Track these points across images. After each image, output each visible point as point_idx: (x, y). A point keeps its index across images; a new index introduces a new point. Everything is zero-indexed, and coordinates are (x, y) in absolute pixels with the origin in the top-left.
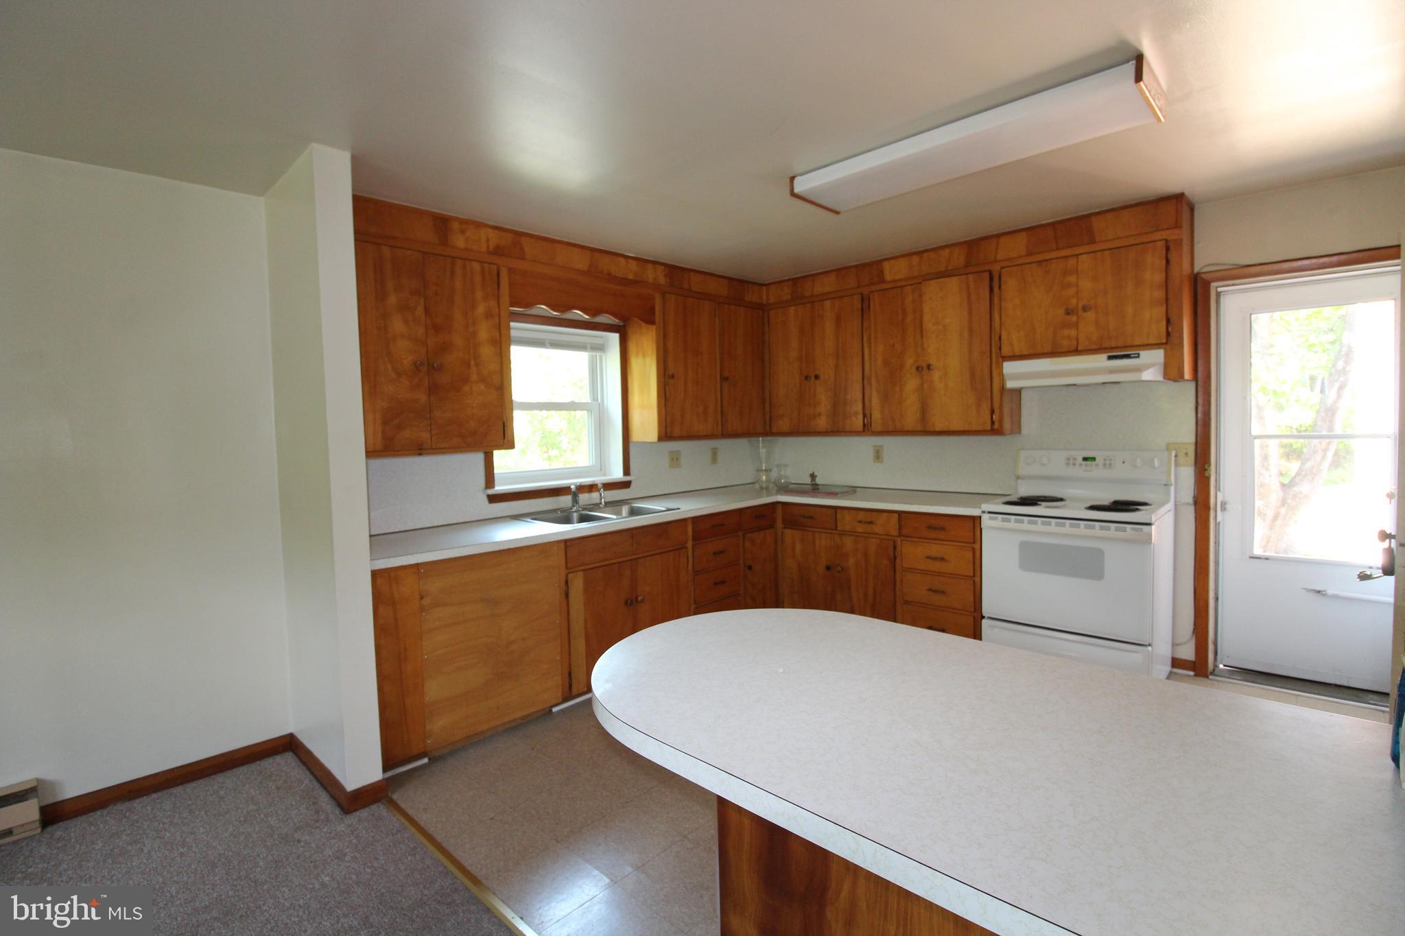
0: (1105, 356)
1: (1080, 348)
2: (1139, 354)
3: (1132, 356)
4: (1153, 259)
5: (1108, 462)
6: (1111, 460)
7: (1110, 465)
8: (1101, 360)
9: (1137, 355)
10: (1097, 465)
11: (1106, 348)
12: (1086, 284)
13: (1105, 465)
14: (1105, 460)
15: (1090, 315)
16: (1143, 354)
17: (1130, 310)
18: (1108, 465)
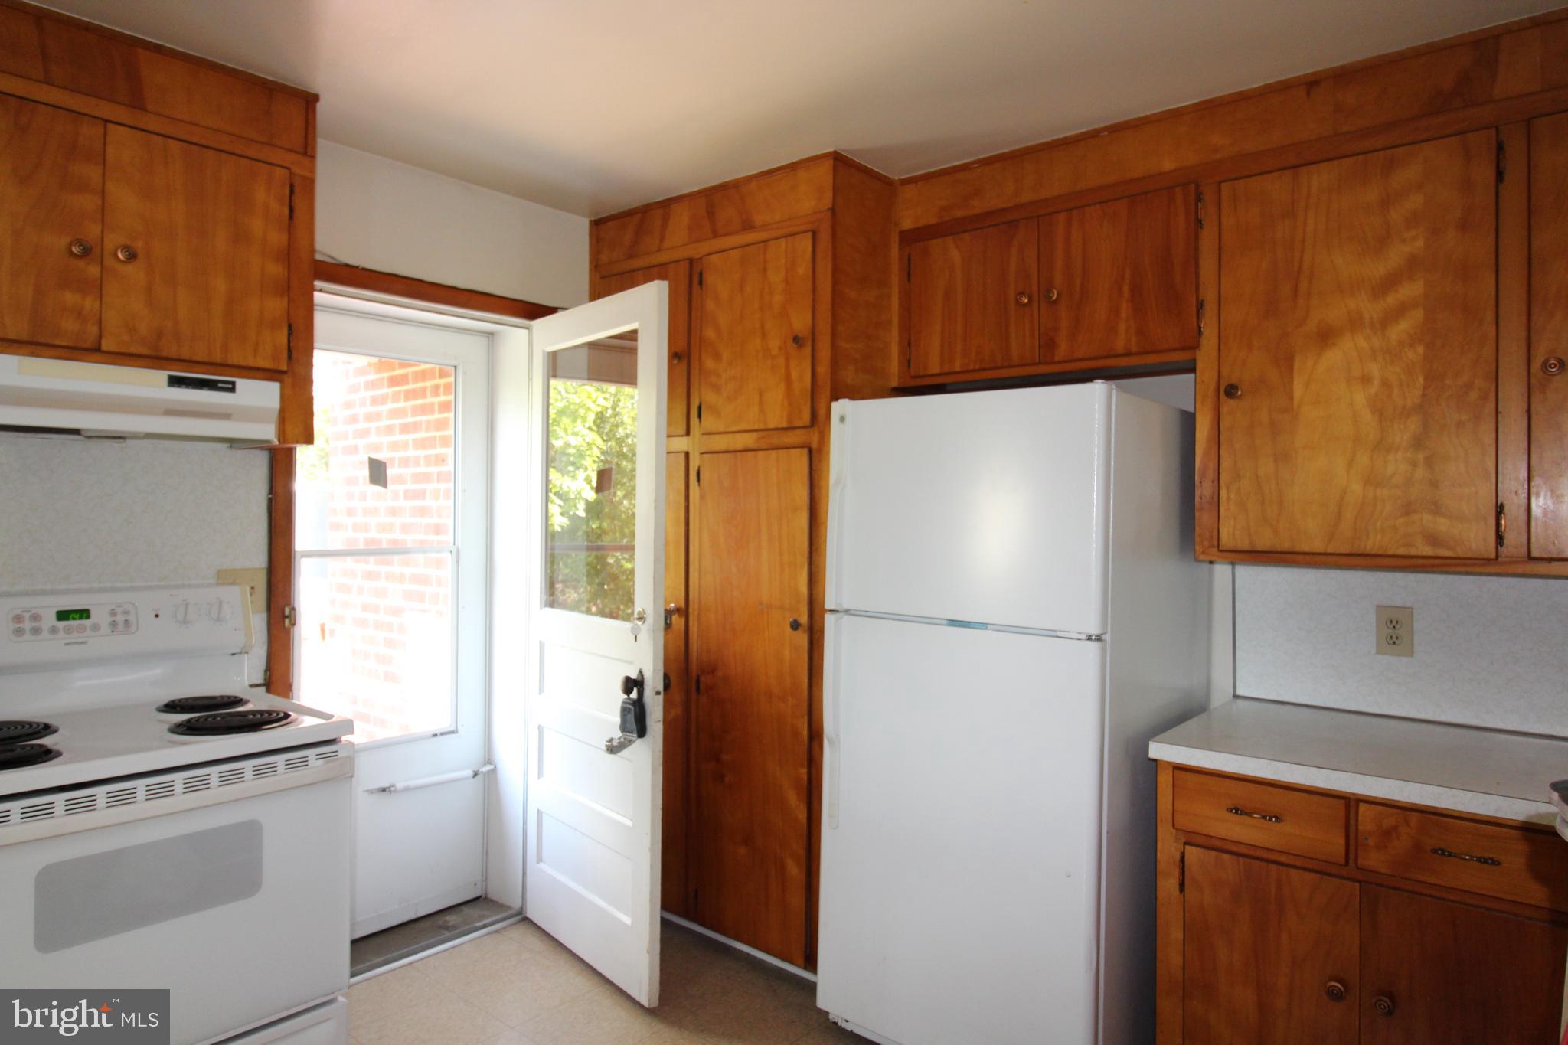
0: (162, 376)
1: (104, 347)
2: (233, 383)
3: (220, 385)
4: (266, 196)
5: (120, 618)
6: (126, 613)
7: (127, 623)
8: (152, 384)
9: (230, 386)
10: (96, 627)
11: (167, 359)
12: (125, 199)
13: (114, 624)
14: (113, 613)
15: (135, 272)
16: (241, 383)
17: (220, 285)
18: (122, 624)
